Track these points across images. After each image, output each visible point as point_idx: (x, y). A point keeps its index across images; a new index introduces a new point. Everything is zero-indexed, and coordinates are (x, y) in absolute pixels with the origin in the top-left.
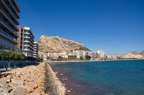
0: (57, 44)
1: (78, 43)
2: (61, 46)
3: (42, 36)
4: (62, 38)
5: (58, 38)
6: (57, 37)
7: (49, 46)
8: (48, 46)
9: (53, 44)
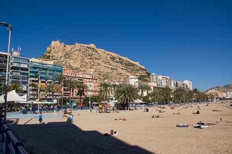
0: (97, 61)
1: (137, 63)
2: (108, 66)
3: (53, 43)
4: (104, 50)
5: (93, 49)
6: (92, 46)
7: (75, 66)
8: (72, 65)
9: (86, 60)
